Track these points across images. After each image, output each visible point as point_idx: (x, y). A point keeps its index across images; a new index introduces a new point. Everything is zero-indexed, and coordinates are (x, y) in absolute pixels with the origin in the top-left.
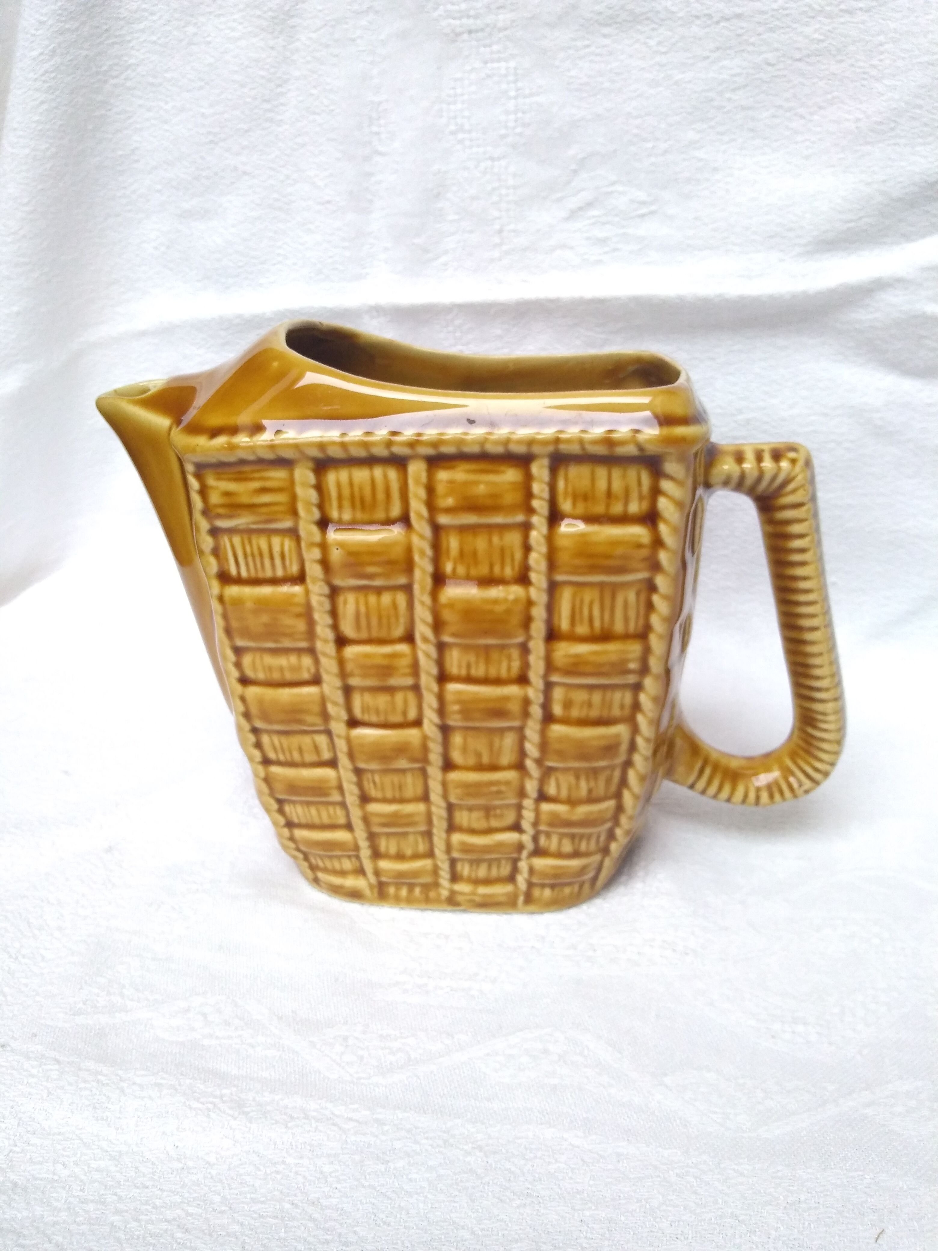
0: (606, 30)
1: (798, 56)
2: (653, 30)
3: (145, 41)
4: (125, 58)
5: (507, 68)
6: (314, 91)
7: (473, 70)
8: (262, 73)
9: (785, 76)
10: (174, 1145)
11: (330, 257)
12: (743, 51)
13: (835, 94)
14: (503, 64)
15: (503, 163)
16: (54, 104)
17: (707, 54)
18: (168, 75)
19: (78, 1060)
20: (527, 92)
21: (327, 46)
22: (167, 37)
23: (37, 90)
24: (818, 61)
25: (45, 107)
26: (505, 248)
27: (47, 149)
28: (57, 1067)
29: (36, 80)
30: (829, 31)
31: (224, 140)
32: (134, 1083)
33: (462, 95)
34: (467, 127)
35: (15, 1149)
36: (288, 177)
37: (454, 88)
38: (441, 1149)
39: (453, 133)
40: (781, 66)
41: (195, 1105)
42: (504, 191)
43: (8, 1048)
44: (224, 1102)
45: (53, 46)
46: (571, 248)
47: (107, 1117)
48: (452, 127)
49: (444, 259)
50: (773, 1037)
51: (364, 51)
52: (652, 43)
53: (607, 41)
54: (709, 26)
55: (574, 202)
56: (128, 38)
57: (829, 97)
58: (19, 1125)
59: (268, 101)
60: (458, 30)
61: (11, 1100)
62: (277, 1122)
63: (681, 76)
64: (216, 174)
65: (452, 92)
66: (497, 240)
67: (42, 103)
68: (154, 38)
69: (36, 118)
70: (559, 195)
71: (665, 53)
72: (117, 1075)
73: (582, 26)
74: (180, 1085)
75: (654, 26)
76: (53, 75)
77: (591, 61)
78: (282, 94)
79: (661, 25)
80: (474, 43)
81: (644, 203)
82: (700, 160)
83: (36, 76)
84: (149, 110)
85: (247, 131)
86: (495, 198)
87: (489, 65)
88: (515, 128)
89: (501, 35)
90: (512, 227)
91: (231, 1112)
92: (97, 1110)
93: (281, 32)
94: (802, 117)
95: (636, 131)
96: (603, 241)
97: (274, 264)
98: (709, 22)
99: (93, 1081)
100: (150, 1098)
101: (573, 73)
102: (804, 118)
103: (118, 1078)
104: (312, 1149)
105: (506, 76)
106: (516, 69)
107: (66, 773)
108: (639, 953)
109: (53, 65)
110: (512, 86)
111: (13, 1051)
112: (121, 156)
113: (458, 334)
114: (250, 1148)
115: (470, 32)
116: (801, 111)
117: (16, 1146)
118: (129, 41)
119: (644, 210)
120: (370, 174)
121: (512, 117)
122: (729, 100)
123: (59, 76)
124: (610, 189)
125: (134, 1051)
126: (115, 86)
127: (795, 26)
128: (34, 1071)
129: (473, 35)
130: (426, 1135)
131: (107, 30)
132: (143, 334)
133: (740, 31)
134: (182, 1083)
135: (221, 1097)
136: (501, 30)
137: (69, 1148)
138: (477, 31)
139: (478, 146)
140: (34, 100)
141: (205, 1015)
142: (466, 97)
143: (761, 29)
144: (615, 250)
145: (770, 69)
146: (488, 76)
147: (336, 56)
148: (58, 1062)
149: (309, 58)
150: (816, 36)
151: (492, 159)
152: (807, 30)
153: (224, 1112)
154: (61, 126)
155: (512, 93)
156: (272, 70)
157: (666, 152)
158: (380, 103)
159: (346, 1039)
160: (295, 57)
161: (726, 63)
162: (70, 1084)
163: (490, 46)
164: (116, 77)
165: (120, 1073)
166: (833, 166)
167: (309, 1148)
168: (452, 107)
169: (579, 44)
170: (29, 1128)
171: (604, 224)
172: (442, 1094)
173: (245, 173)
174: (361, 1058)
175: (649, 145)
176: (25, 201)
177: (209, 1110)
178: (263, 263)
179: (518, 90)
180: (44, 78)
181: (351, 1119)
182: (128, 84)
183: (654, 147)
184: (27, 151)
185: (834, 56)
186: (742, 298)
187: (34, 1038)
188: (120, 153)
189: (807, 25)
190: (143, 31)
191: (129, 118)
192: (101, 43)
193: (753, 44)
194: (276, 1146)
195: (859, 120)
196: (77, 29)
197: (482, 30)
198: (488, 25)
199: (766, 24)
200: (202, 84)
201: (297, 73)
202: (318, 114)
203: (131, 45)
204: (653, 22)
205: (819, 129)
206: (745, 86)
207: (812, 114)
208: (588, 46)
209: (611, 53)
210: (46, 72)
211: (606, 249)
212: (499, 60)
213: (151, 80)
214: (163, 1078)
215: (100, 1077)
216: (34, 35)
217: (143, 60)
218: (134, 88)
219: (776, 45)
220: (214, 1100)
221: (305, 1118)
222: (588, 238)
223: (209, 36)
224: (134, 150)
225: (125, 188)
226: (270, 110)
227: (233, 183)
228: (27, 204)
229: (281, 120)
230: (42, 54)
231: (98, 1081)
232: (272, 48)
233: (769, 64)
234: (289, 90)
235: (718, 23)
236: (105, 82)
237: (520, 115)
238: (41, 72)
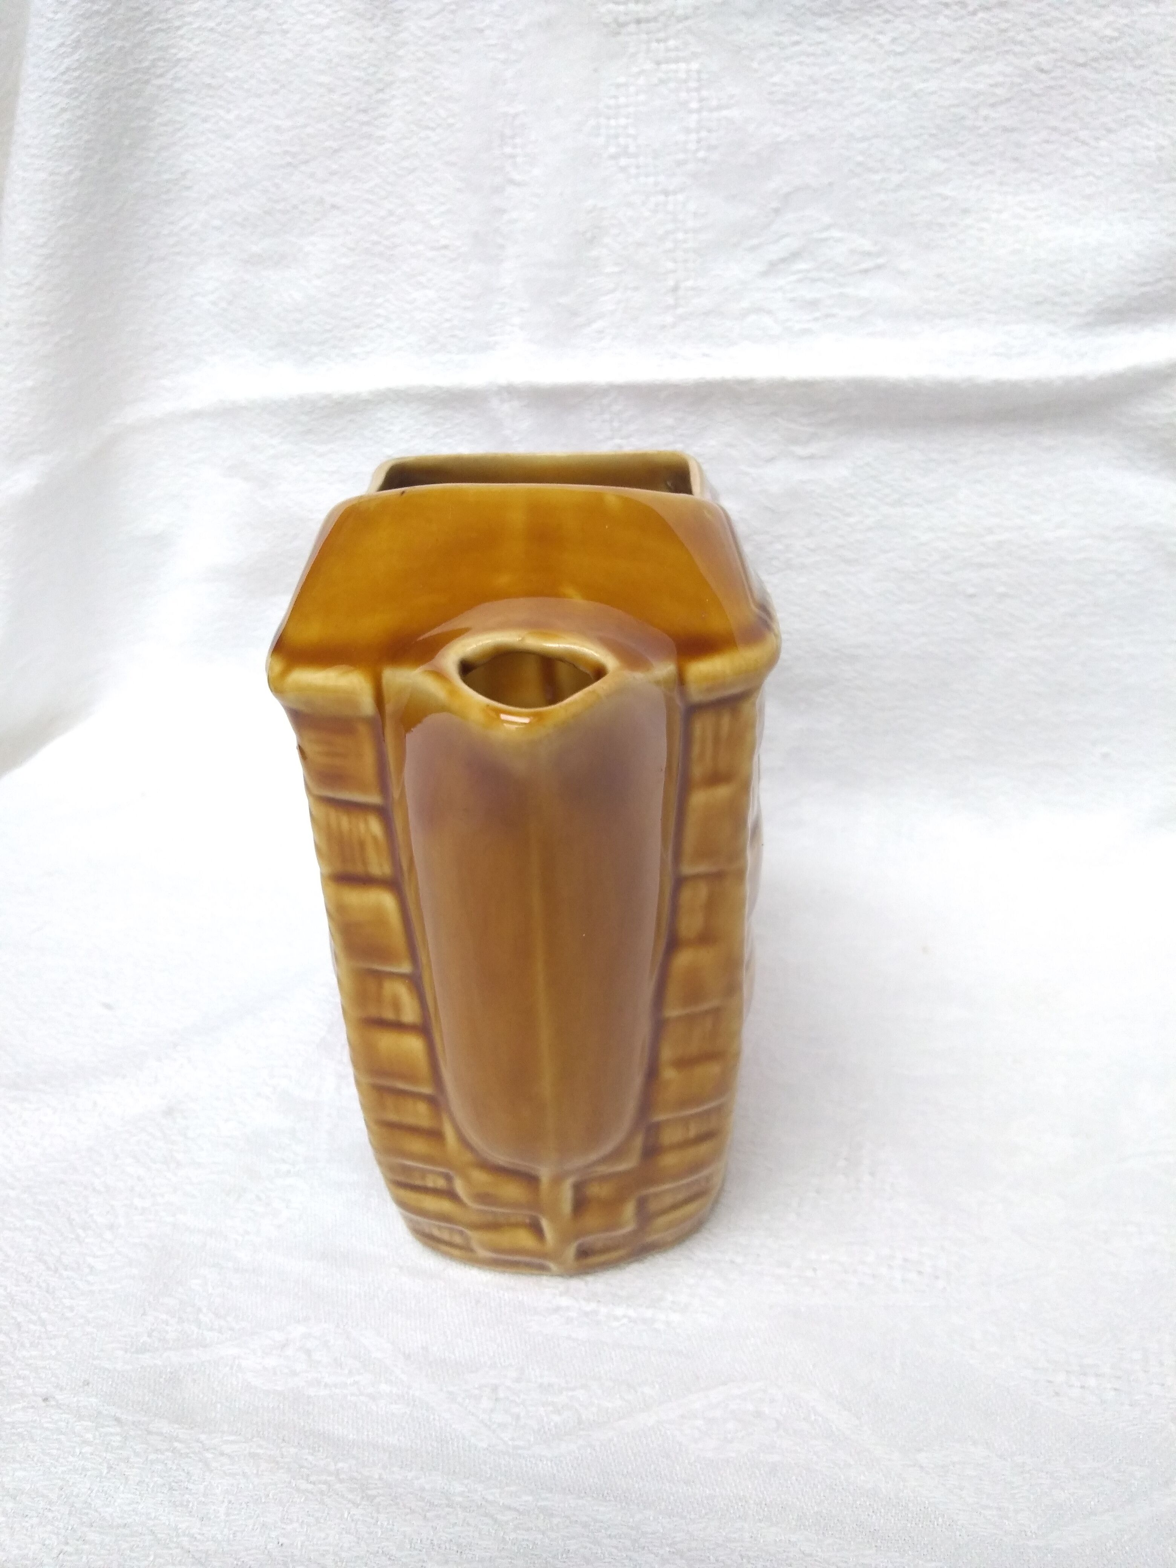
0: (822, 22)
1: (1081, 60)
2: (887, 22)
3: (199, 28)
4: (173, 51)
5: (688, 71)
6: (427, 99)
7: (642, 72)
8: (356, 73)
9: (1062, 87)
10: (278, 1543)
11: (447, 320)
12: (1007, 52)
13: (1130, 112)
14: (683, 66)
15: (680, 197)
16: (79, 113)
17: (957, 55)
18: (230, 75)
19: (145, 1419)
20: (714, 103)
21: (444, 38)
22: (229, 22)
23: (56, 93)
24: (1109, 67)
25: (66, 116)
26: (680, 311)
27: (70, 172)
28: (118, 1430)
29: (54, 79)
30: (1126, 25)
31: (306, 162)
32: (222, 1454)
33: (627, 106)
34: (632, 149)
35: (66, 1548)
36: (391, 213)
37: (615, 97)
38: (629, 1553)
39: (614, 157)
40: (1058, 73)
41: (304, 1485)
42: (680, 236)
43: (53, 1403)
44: (341, 1481)
45: (78, 33)
46: (769, 312)
47: (188, 1502)
48: (612, 150)
49: (598, 325)
50: (1057, 1394)
51: (495, 45)
52: (884, 40)
53: (823, 36)
54: (962, 17)
55: (775, 252)
56: (177, 23)
57: (1122, 115)
58: (70, 1514)
59: (365, 111)
60: (622, 19)
61: (59, 1478)
62: (413, 1511)
63: (922, 86)
64: (295, 207)
65: (612, 102)
66: (670, 300)
67: (64, 110)
68: (211, 24)
69: (55, 131)
70: (755, 241)
71: (901, 54)
72: (198, 1441)
73: (789, 15)
74: (282, 1456)
75: (887, 16)
76: (76, 74)
77: (801, 63)
78: (383, 102)
79: (896, 16)
80: (644, 37)
81: (869, 254)
82: (945, 198)
83: (54, 75)
84: (205, 120)
85: (336, 151)
86: (669, 245)
87: (664, 67)
88: (697, 150)
89: (680, 26)
90: (690, 283)
91: (350, 1496)
92: (174, 1492)
93: (383, 19)
94: (1084, 143)
95: (860, 158)
96: (813, 304)
97: (372, 329)
98: (963, 12)
99: (167, 1450)
100: (244, 1474)
101: (776, 79)
102: (1087, 144)
103: (200, 1445)
104: (459, 1551)
105: (686, 81)
106: (699, 72)
107: (108, 1006)
108: (874, 1276)
109: (78, 60)
110: (695, 94)
111: (58, 1406)
112: (168, 181)
113: (616, 424)
114: (379, 1548)
115: (638, 22)
116: (1083, 134)
117: (67, 1543)
118: (178, 28)
119: (867, 264)
120: (502, 211)
121: (693, 136)
122: (986, 118)
123: (86, 75)
124: (825, 235)
125: (219, 1406)
126: (160, 87)
127: (1079, 18)
128: (89, 1436)
129: (643, 26)
130: (609, 1533)
131: (148, 13)
132: (197, 415)
133: (1003, 25)
134: (285, 1454)
135: (337, 1473)
136: (679, 20)
137: (138, 1546)
138: (648, 21)
139: (647, 175)
140: (53, 107)
141: (308, 1353)
142: (631, 110)
143: (1032, 23)
144: (828, 316)
145: (1043, 77)
146: (662, 82)
147: (457, 51)
148: (118, 1420)
149: (420, 54)
150: (1109, 32)
151: (666, 193)
152: (1096, 24)
153: (343, 1497)
154: (88, 141)
155: (694, 105)
156: (372, 70)
157: (899, 187)
158: (515, 116)
159: (495, 1389)
160: (401, 52)
161: (984, 68)
162: (137, 1454)
163: (665, 40)
164: (161, 76)
165: (203, 1437)
166: (1124, 210)
167: (455, 1548)
168: (613, 122)
169: (785, 39)
170: (85, 1519)
171: (814, 280)
172: (625, 1472)
173: (334, 207)
174: (518, 1417)
175: (877, 177)
176: (41, 241)
177: (322, 1493)
178: (358, 327)
179: (701, 100)
180: (65, 78)
181: (509, 1508)
182: (177, 85)
183: (883, 180)
184: (43, 175)
185: (1131, 60)
186: (998, 384)
187: (86, 1387)
188: (166, 176)
189: (1096, 17)
190: (196, 14)
191: (179, 130)
192: (141, 30)
193: (1021, 43)
194: (413, 1544)
195: (1161, 148)
196: (109, 11)
197: (655, 19)
198: (662, 13)
199: (1040, 15)
200: (276, 86)
201: (404, 74)
202: (433, 129)
203: (180, 32)
204: (886, 11)
205: (1106, 160)
206: (1008, 100)
207: (1097, 139)
208: (797, 43)
209: (828, 53)
210: (68, 69)
211: (817, 314)
212: (677, 61)
213: (208, 80)
214: (260, 1446)
215: (176, 1444)
216: (50, 20)
217: (197, 52)
218: (185, 91)
219: (1052, 45)
220: (329, 1478)
221: (448, 1506)
222: (792, 300)
223: (285, 22)
224: (184, 174)
225: (172, 223)
226: (367, 123)
227: (317, 220)
228: (42, 246)
229: (383, 137)
230: (62, 45)
231: (174, 1450)
232: (371, 40)
233: (1042, 71)
234: (393, 97)
235: (974, 13)
236: (147, 82)
237: (704, 134)
238: (62, 68)
